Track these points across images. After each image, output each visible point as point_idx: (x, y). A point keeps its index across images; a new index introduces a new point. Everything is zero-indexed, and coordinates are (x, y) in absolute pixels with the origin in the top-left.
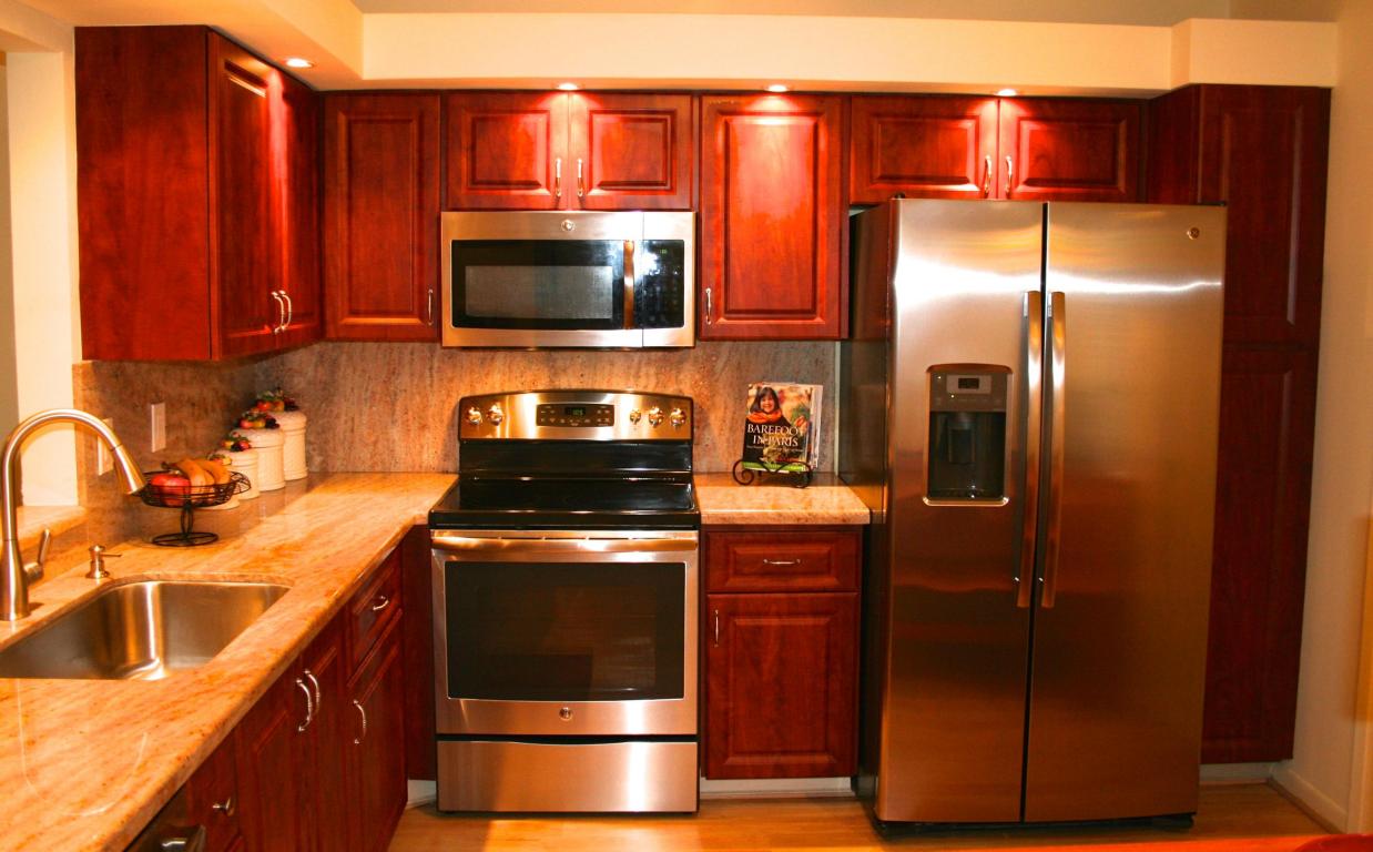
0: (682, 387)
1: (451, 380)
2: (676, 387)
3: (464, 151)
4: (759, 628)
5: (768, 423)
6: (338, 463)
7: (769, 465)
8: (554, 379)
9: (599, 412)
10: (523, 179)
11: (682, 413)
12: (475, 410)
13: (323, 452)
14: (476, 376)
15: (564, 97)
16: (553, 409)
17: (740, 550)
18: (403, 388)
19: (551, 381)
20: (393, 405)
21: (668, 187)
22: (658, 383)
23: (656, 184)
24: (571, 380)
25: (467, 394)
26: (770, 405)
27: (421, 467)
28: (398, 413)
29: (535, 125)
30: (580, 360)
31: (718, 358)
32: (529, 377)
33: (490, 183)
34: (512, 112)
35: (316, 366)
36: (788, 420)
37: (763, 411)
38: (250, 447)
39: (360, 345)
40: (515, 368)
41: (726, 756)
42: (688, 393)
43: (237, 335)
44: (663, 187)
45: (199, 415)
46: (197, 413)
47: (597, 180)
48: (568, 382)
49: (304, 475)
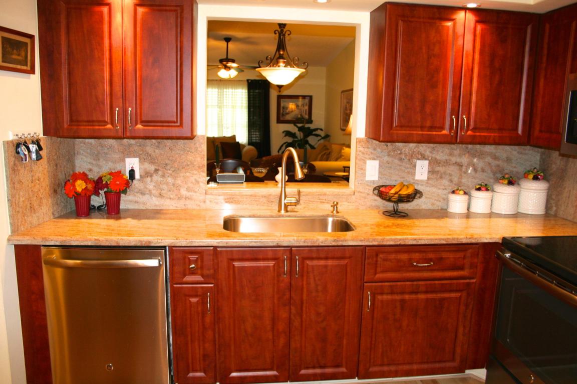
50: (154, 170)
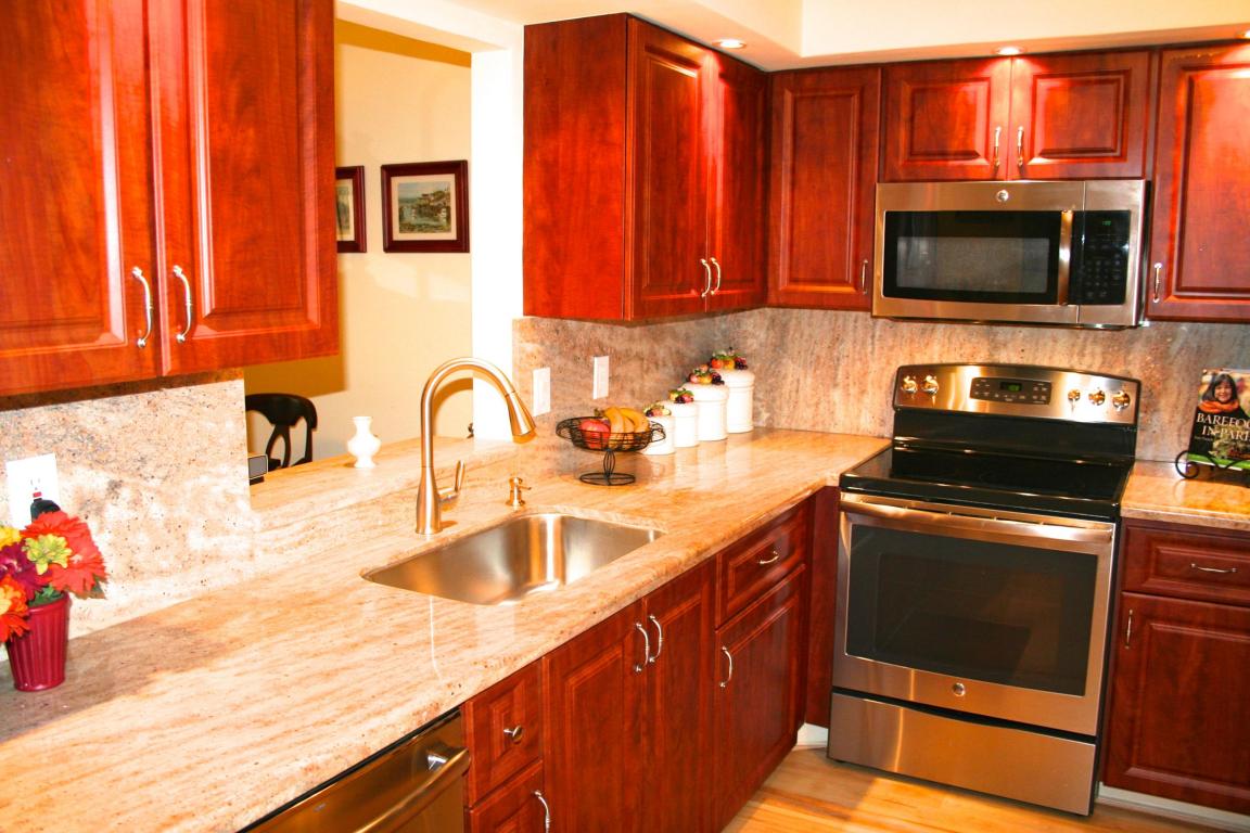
0: (1130, 368)
1: (891, 348)
2: (1124, 368)
3: (903, 123)
4: (1180, 636)
5: (1222, 413)
6: (783, 420)
7: (1218, 460)
8: (993, 352)
9: (1036, 389)
10: (961, 149)
11: (1126, 396)
12: (911, 379)
13: (770, 409)
14: (917, 345)
15: (1007, 63)
16: (987, 383)
17: (1165, 550)
18: (845, 354)
19: (991, 355)
20: (836, 369)
21: (1117, 153)
22: (1103, 363)
23: (1105, 150)
24: (1012, 354)
25: (906, 363)
26: (1225, 394)
27: (858, 430)
28: (839, 377)
29: (975, 93)
30: (1021, 335)
31: (1174, 340)
32: (968, 349)
33: (927, 154)
34: (952, 81)
35: (768, 329)
36: (1246, 412)
37: (1218, 400)
38: (692, 400)
39: (807, 312)
40: (954, 340)
41: (1129, 766)
42: (1136, 374)
43: (652, 298)
44: (1111, 154)
45: (648, 369)
46: (645, 367)
47: (1038, 148)
48: (1009, 356)
49: (751, 428)
50: (106, 486)
